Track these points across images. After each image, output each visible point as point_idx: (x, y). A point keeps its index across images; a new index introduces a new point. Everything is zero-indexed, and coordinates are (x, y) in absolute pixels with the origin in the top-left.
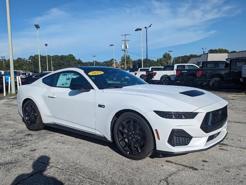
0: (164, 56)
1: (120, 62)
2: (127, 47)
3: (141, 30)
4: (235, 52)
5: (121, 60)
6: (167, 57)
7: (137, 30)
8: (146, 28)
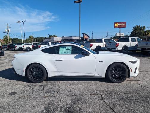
0: (30, 37)
1: (3, 39)
2: (9, 31)
3: (20, 22)
4: (64, 37)
5: (3, 38)
6: (31, 37)
7: (18, 22)
8: (23, 21)
